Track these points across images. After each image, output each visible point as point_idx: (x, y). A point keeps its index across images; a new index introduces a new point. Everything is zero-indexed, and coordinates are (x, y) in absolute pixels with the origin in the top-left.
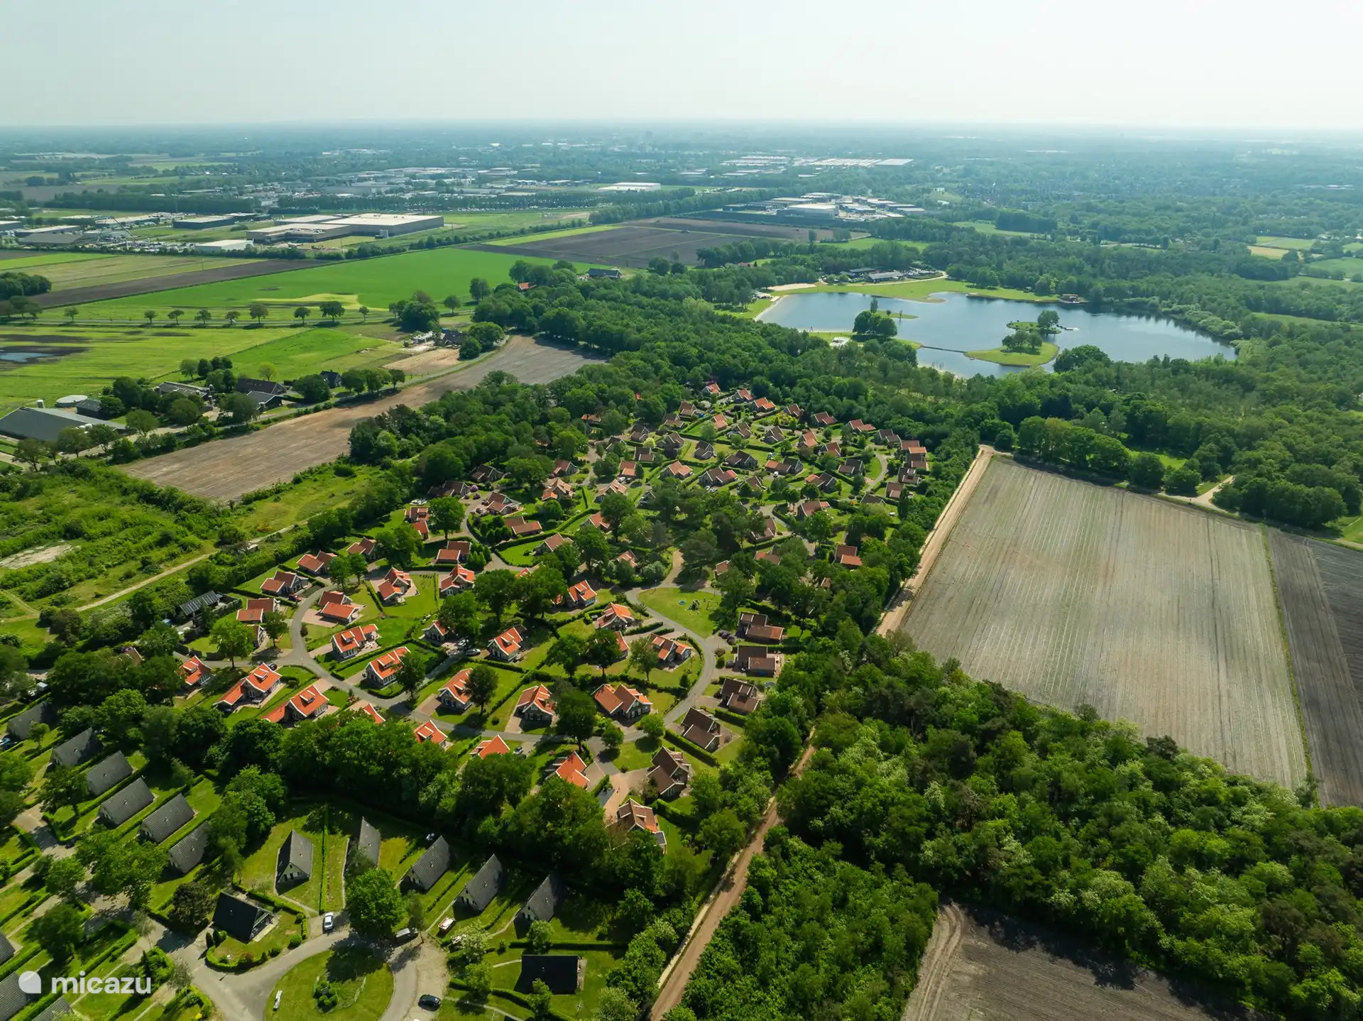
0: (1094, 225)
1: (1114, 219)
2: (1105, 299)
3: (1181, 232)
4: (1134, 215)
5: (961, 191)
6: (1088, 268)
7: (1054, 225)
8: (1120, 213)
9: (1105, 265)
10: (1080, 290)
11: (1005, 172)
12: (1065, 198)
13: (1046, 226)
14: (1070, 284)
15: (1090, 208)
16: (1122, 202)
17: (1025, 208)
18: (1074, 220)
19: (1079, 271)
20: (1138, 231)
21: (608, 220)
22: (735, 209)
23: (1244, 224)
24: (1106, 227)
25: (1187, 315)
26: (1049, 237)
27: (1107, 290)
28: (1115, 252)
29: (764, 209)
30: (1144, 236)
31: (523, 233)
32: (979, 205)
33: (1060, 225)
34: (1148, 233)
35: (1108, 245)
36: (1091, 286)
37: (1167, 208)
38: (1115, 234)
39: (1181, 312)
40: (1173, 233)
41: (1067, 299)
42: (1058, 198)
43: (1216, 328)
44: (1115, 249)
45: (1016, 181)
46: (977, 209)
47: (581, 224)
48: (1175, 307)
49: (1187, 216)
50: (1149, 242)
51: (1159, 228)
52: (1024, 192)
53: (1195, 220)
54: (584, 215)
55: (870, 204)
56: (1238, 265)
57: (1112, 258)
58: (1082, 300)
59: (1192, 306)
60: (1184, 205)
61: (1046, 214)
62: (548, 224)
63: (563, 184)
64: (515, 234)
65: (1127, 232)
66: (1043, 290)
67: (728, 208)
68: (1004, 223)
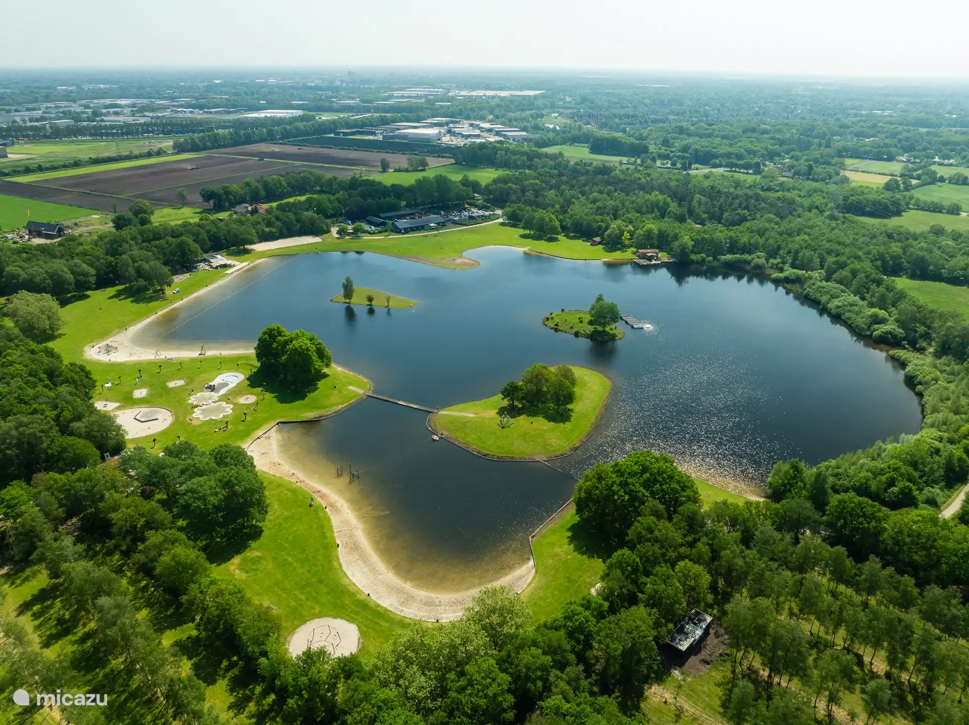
0: (685, 149)
1: (704, 142)
2: (694, 257)
3: (771, 156)
4: (723, 137)
5: (572, 116)
6: (674, 207)
7: (645, 150)
8: (709, 136)
9: (695, 203)
10: (662, 242)
11: (615, 100)
12: (661, 121)
13: (638, 150)
14: (649, 235)
15: (681, 131)
16: (710, 125)
17: (624, 131)
18: (666, 143)
19: (662, 212)
20: (729, 155)
21: (195, 148)
22: (345, 134)
23: (828, 146)
24: (696, 151)
25: (808, 290)
26: (639, 161)
27: (697, 242)
28: (706, 183)
29: (373, 134)
30: (735, 161)
31: (77, 164)
32: (580, 128)
33: (652, 148)
34: (739, 157)
35: (699, 171)
36: (676, 237)
37: (753, 130)
38: (705, 159)
39: (798, 280)
40: (763, 156)
41: (644, 257)
42: (654, 121)
43: (860, 322)
44: (706, 177)
45: (622, 107)
46: (576, 132)
47: (160, 153)
48: (789, 272)
49: (773, 138)
50: (740, 167)
51: (749, 152)
52: (628, 116)
53: (781, 143)
54: (167, 144)
55: (480, 128)
56: (846, 199)
57: (702, 192)
58: (664, 257)
59: (815, 274)
60: (768, 127)
61: (641, 138)
62: (106, 154)
63: (216, 113)
64: (65, 167)
65: (716, 156)
66: (613, 244)
67: (339, 134)
68: (598, 147)
